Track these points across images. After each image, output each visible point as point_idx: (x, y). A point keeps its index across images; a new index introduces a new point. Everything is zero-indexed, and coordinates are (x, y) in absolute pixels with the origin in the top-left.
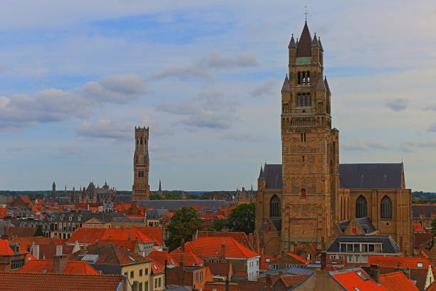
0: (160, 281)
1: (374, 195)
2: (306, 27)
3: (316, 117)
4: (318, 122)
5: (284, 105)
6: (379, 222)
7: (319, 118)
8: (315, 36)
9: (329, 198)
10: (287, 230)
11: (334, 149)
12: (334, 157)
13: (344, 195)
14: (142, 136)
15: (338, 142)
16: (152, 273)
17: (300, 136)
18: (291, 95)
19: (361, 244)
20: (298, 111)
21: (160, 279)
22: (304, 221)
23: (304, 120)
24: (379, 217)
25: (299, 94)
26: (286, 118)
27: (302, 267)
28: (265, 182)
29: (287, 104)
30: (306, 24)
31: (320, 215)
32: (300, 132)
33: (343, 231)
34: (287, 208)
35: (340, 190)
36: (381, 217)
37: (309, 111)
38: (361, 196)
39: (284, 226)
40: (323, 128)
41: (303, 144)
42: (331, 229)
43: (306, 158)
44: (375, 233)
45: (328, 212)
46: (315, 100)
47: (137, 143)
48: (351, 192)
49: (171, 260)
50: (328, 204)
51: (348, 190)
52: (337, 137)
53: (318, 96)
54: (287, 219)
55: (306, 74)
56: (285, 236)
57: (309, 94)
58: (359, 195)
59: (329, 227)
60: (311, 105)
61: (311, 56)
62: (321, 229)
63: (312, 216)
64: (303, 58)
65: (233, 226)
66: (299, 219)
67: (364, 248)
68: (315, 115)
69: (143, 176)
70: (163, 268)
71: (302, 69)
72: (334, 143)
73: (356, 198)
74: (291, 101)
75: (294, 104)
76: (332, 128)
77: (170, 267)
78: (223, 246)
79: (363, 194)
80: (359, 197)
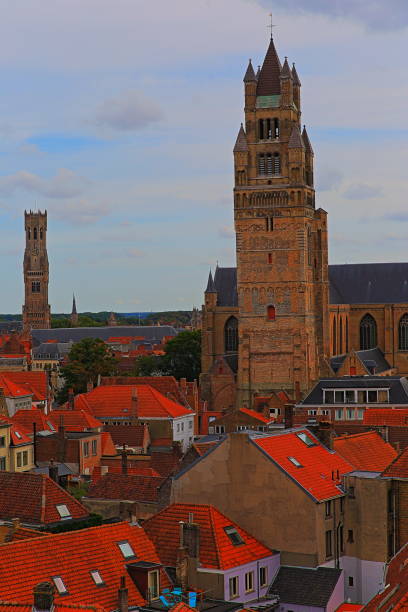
0: (25, 456)
1: (388, 313)
2: (272, 47)
3: (289, 191)
4: (293, 200)
5: (239, 174)
6: (396, 355)
7: (293, 192)
8: (286, 62)
9: (313, 320)
10: (247, 372)
11: (319, 241)
12: (320, 253)
13: (340, 313)
14: (36, 226)
15: (326, 231)
16: (12, 444)
17: (263, 222)
18: (249, 157)
19: (356, 391)
20: (260, 183)
21: (25, 453)
22: (272, 357)
23: (270, 196)
24: (396, 348)
25: (262, 155)
26: (241, 193)
27: (261, 429)
28: (215, 295)
29: (243, 171)
30: (272, 43)
31: (298, 346)
32: (263, 215)
33: (336, 370)
34: (246, 336)
35: (330, 306)
36: (400, 348)
37: (279, 181)
38: (368, 314)
39: (242, 364)
40: (300, 207)
41: (270, 235)
42: (317, 368)
43: (274, 257)
44: (389, 372)
45: (312, 341)
46: (287, 165)
47: (28, 236)
48: (352, 309)
49: (48, 423)
50: (310, 329)
51: (347, 306)
52: (325, 223)
53: (292, 156)
54: (246, 354)
55: (272, 122)
56: (244, 382)
57: (277, 154)
58: (364, 313)
59: (312, 365)
60: (280, 171)
61: (279, 93)
62: (298, 369)
63: (285, 348)
64: (268, 98)
65: (169, 367)
66: (264, 354)
67: (362, 397)
68: (287, 188)
69: (39, 290)
70: (32, 437)
71: (265, 115)
72: (319, 231)
73: (360, 318)
74: (249, 167)
75: (254, 171)
76: (317, 208)
77: (44, 433)
78: (134, 399)
79: (370, 312)
80: (364, 318)
